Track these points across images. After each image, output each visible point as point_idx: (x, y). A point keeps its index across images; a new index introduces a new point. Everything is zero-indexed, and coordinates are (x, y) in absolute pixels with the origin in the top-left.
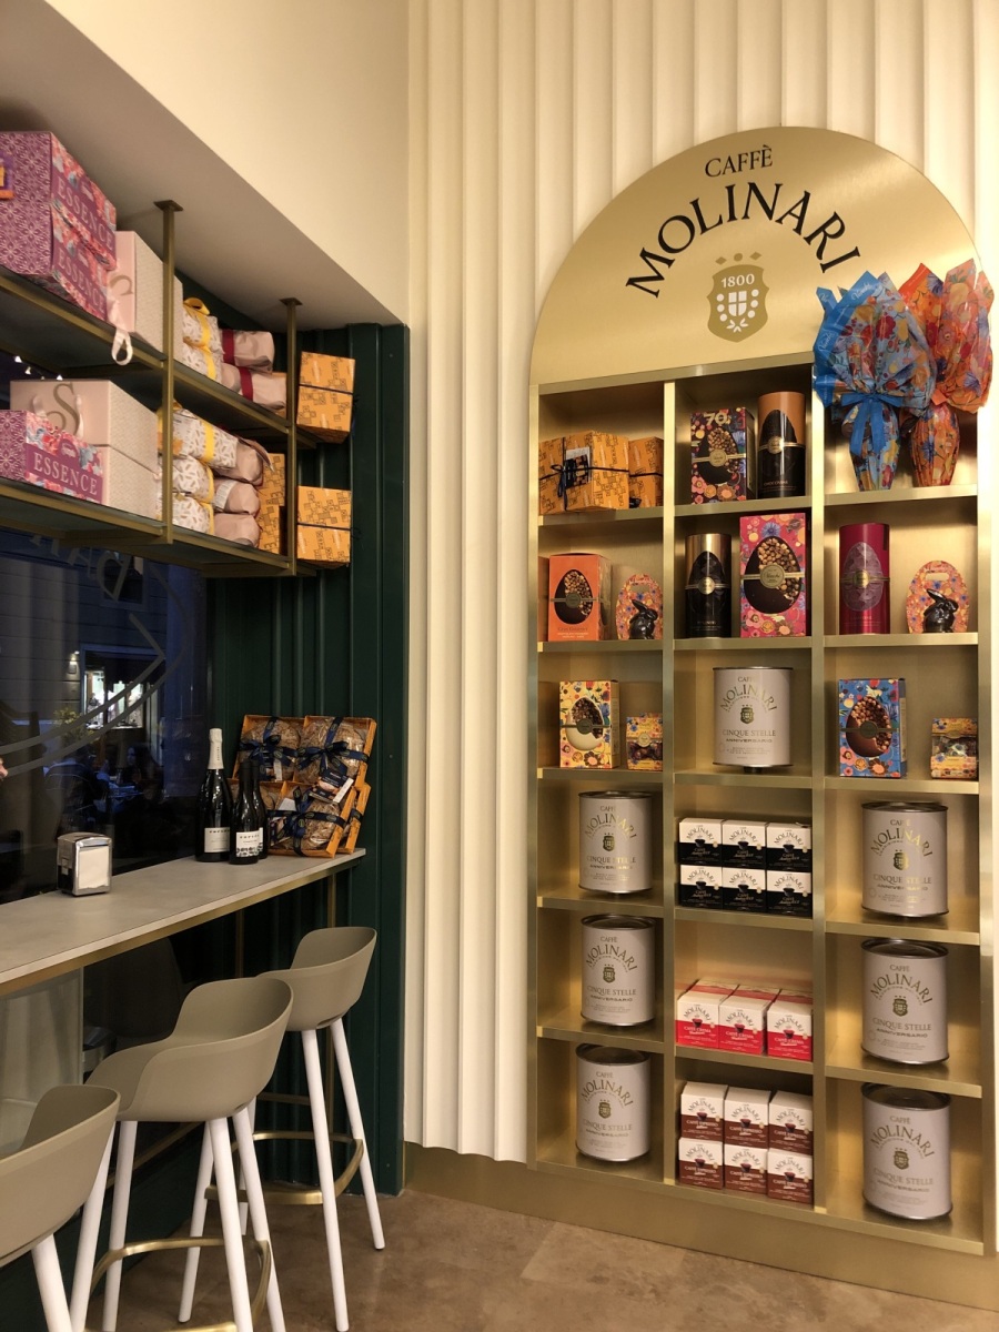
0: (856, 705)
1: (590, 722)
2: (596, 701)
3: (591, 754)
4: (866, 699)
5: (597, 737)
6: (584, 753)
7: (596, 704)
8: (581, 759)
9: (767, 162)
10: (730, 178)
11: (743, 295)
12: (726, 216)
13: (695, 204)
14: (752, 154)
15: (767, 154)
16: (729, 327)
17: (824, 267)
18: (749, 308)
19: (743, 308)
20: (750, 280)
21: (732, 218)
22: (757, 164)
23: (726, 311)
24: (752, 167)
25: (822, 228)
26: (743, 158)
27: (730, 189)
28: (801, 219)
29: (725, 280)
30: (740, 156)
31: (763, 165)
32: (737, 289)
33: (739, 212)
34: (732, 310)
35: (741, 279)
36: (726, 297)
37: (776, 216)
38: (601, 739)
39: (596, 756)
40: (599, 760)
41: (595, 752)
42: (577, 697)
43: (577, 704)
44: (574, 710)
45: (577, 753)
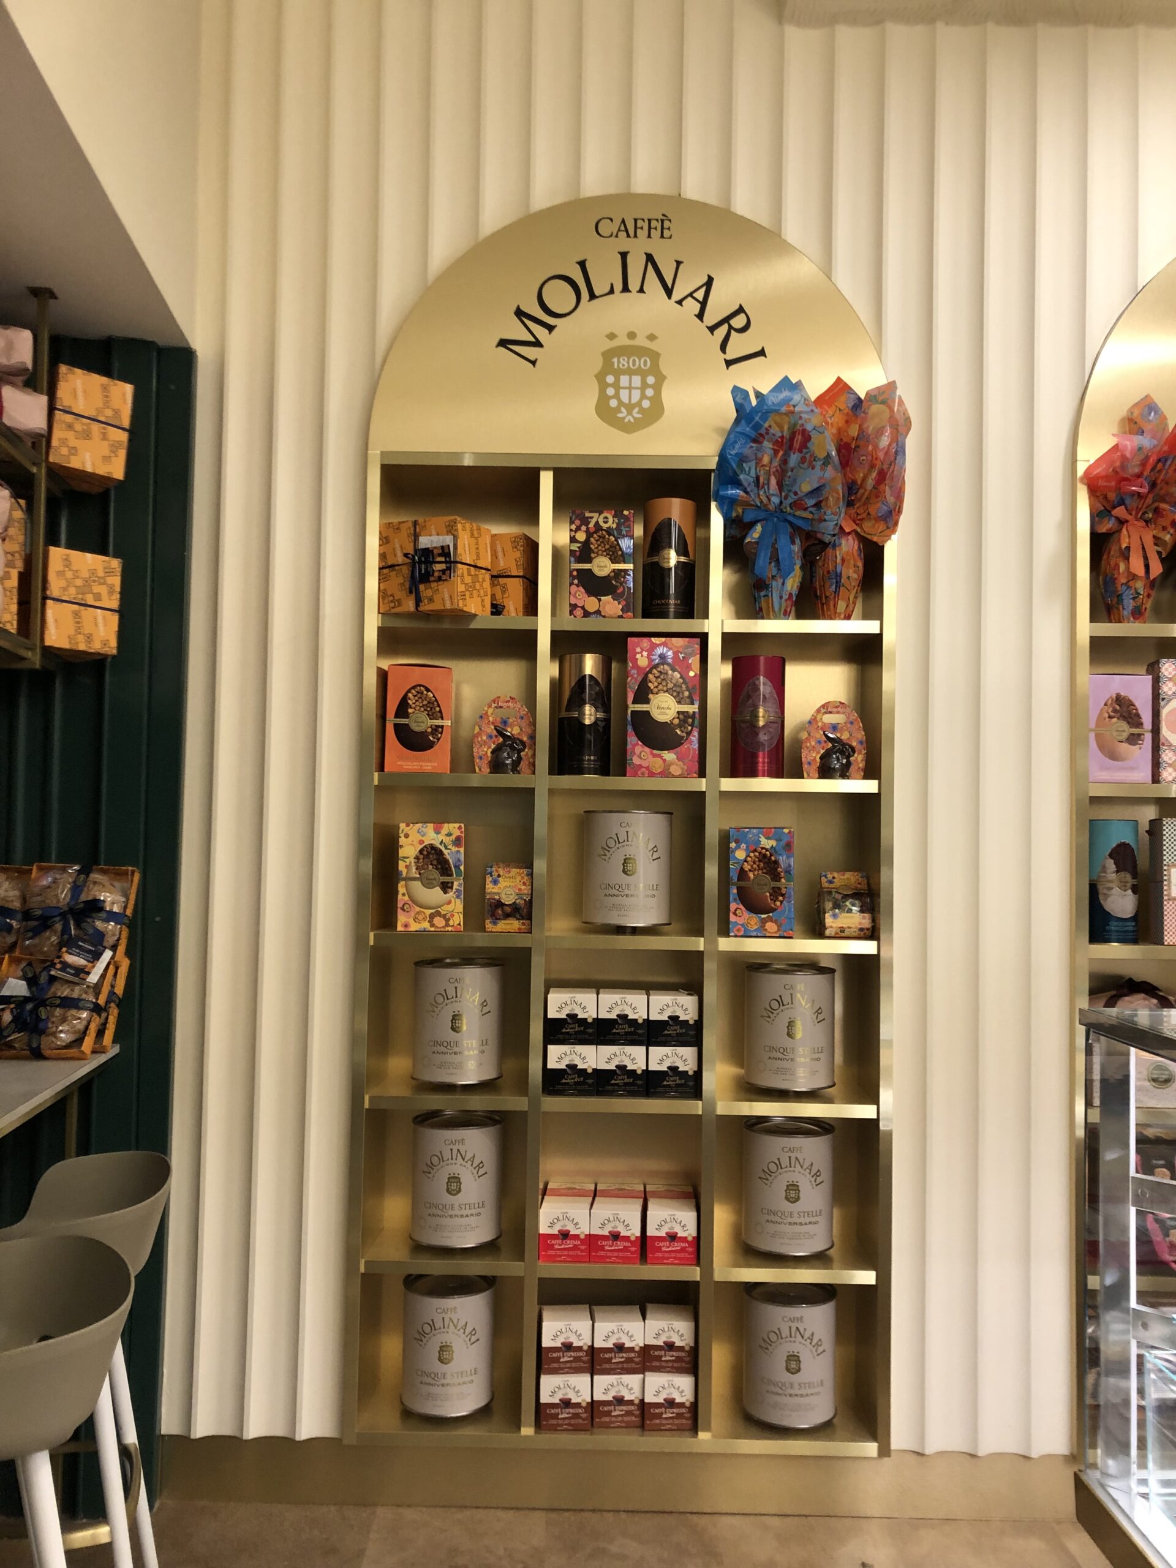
0: (748, 856)
1: (436, 874)
2: (446, 848)
3: (438, 914)
4: (759, 849)
5: (445, 893)
6: (428, 912)
7: (445, 852)
8: (424, 919)
9: (666, 233)
10: (623, 243)
11: (637, 380)
12: (618, 287)
13: (582, 264)
14: (650, 220)
15: (666, 224)
16: (620, 415)
17: (729, 363)
18: (643, 396)
19: (636, 396)
20: (645, 365)
21: (626, 289)
22: (656, 234)
23: (617, 396)
24: (649, 236)
25: (726, 320)
26: (640, 223)
27: (624, 255)
28: (704, 304)
29: (615, 360)
30: (636, 220)
31: (662, 236)
32: (630, 372)
33: (634, 284)
34: (624, 395)
35: (634, 361)
36: (617, 380)
37: (677, 295)
38: (451, 894)
39: (444, 916)
40: (447, 920)
41: (444, 910)
42: (421, 842)
43: (421, 851)
44: (417, 858)
45: (418, 913)
